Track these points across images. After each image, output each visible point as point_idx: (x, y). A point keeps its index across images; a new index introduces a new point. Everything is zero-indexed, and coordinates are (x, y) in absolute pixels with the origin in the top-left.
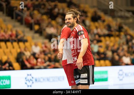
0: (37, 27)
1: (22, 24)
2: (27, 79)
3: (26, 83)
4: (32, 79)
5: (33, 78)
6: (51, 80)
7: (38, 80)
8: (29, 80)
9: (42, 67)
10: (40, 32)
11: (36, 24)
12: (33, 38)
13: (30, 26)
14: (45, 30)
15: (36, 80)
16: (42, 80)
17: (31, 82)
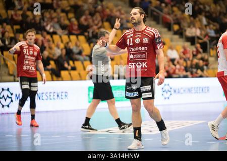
0: (176, 27)
1: (158, 23)
2: (164, 90)
3: (163, 95)
4: (170, 90)
5: (171, 88)
6: (193, 91)
7: (177, 91)
8: (167, 90)
9: (182, 75)
10: (180, 33)
11: (175, 24)
12: (172, 40)
13: (168, 26)
14: (185, 31)
15: (175, 91)
16: (182, 91)
17: (169, 93)
